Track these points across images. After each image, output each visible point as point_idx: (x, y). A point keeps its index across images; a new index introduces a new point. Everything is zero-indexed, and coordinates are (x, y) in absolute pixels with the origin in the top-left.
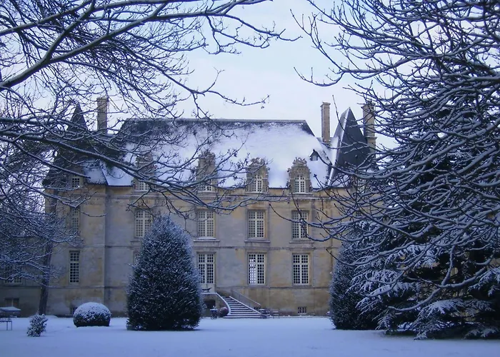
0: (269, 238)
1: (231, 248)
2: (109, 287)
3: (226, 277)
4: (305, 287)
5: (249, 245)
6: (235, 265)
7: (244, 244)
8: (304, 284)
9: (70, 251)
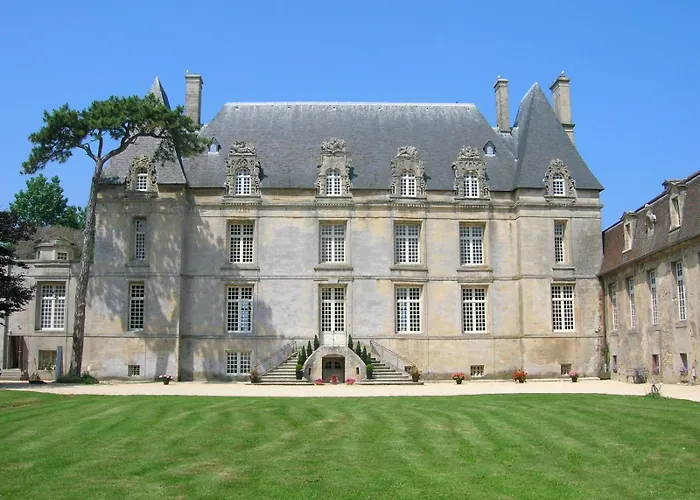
0: (426, 261)
1: (370, 278)
2: (190, 336)
3: (363, 322)
4: (480, 337)
5: (397, 273)
6: (375, 303)
7: (387, 272)
8: (479, 332)
9: (130, 283)
